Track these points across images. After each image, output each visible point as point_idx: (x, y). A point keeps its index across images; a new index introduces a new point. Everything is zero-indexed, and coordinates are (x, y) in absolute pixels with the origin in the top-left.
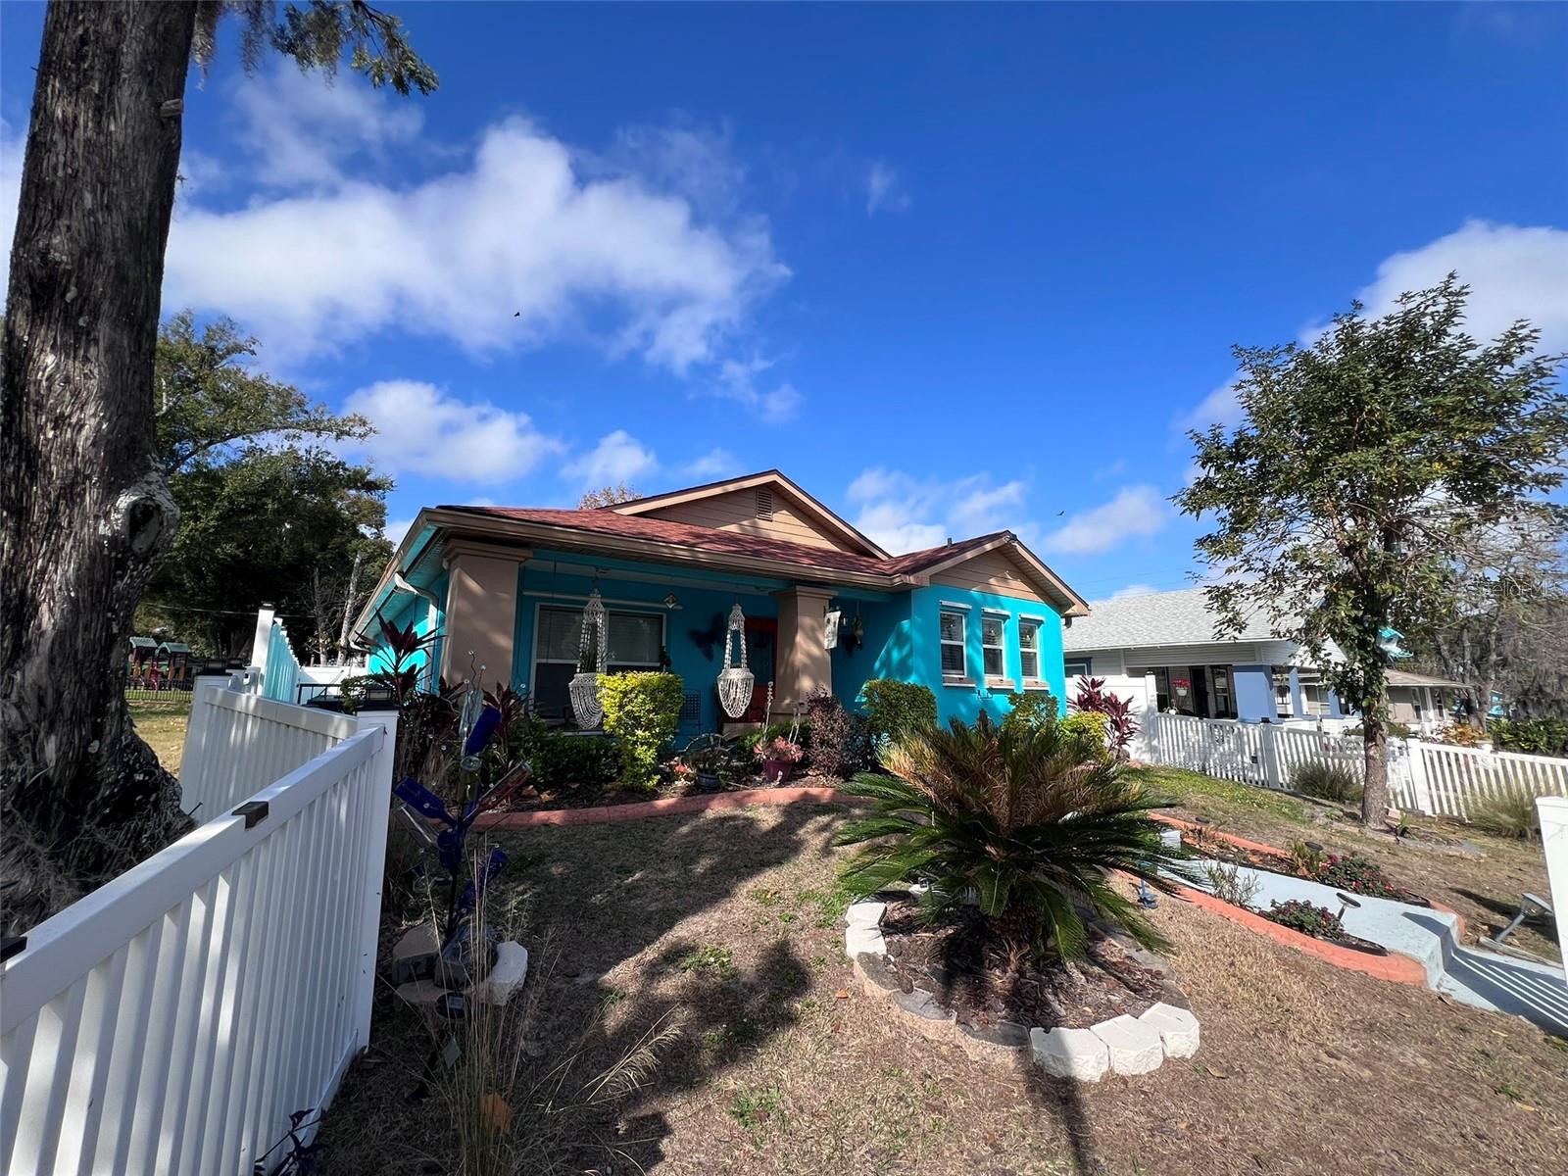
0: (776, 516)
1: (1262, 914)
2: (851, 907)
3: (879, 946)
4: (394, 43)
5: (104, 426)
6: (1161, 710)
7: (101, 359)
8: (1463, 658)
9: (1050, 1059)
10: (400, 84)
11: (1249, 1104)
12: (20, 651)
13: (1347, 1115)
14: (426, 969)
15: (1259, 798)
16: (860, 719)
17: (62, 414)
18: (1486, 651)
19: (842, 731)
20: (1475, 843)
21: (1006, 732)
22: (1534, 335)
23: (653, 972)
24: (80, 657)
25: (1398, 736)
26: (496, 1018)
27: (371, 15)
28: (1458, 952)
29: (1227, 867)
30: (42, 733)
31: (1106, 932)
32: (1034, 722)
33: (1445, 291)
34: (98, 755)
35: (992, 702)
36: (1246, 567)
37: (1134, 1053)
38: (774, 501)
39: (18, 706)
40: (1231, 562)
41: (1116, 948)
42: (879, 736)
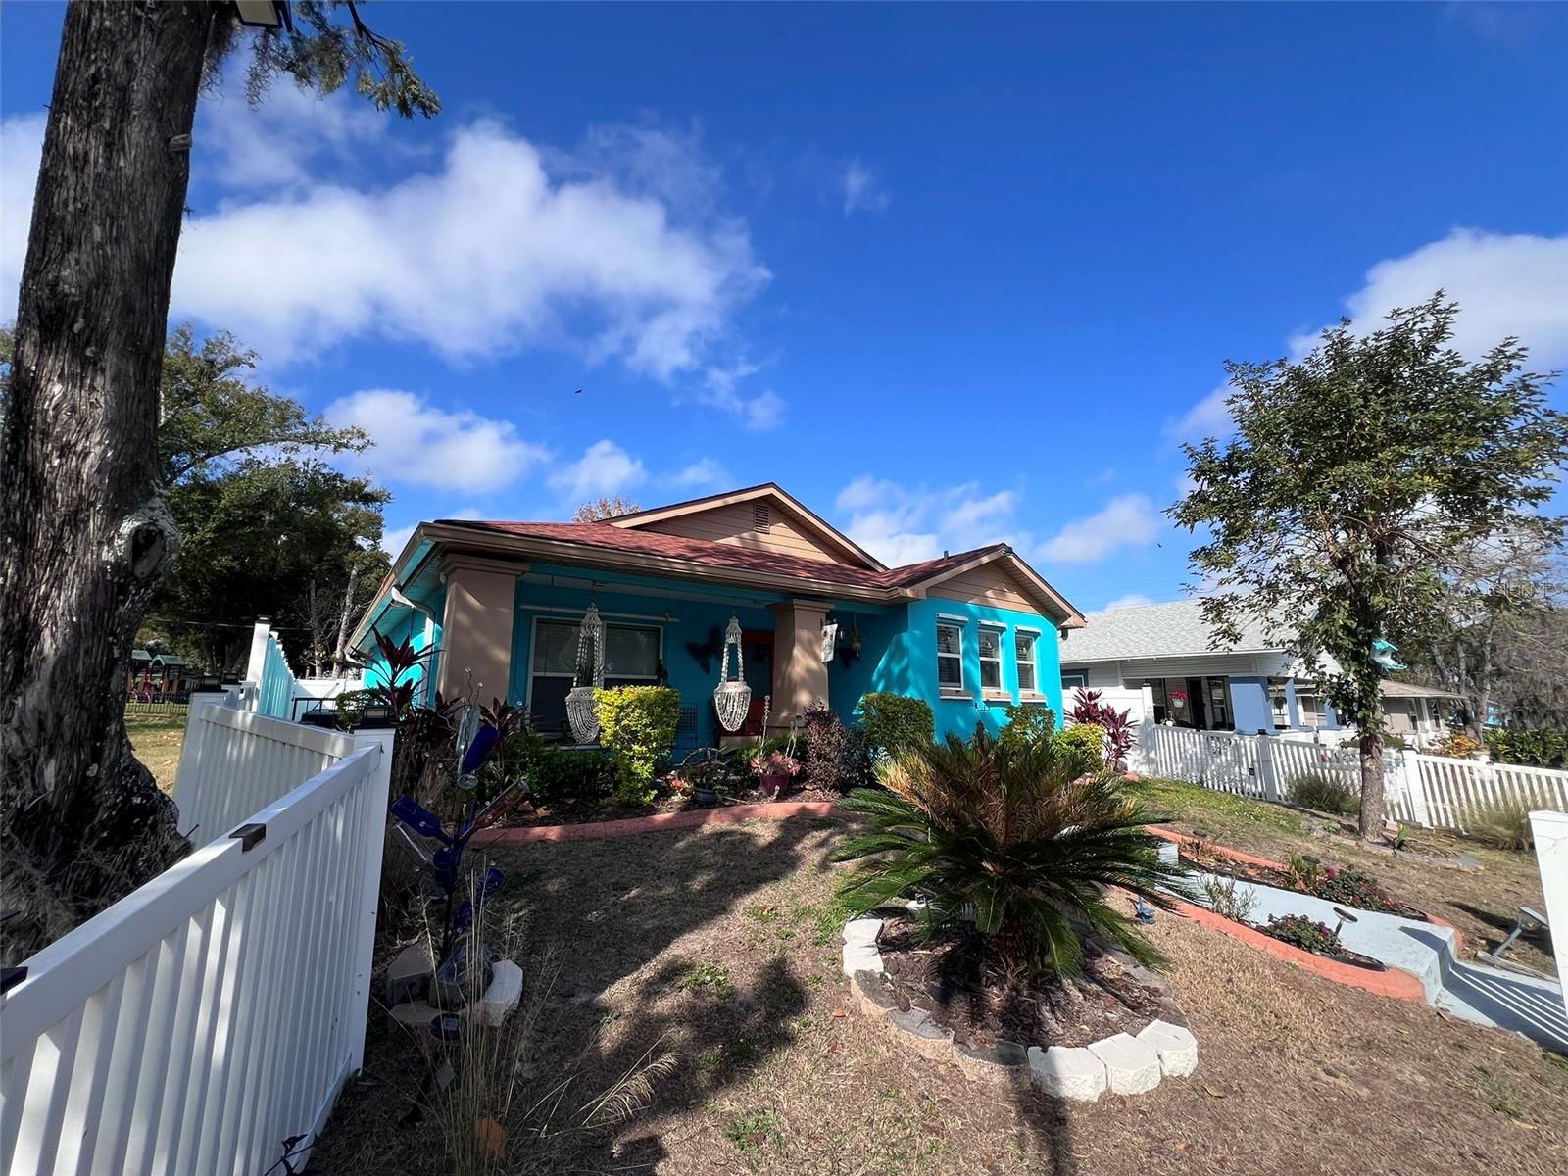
0: (773, 529)
1: (1260, 929)
2: (848, 926)
3: (876, 964)
4: (396, 68)
5: (109, 454)
6: (1158, 722)
7: (107, 387)
8: (1459, 668)
9: (1048, 1079)
10: (404, 107)
11: (1247, 1123)
12: (22, 675)
13: (1346, 1135)
14: (420, 989)
15: (1257, 811)
16: (859, 734)
17: (68, 442)
18: (1481, 661)
19: (839, 744)
20: (1473, 856)
21: (1002, 747)
22: (1521, 353)
23: (650, 991)
24: (81, 681)
25: (1394, 747)
26: (491, 1040)
27: (374, 41)
28: (1455, 966)
29: (1224, 881)
30: (42, 758)
31: (1104, 949)
32: (1030, 736)
33: (1433, 308)
34: (97, 779)
35: (990, 715)
36: (1240, 579)
37: (1132, 1073)
38: (771, 515)
39: (18, 731)
40: (1225, 574)
41: (1114, 965)
42: (876, 750)
